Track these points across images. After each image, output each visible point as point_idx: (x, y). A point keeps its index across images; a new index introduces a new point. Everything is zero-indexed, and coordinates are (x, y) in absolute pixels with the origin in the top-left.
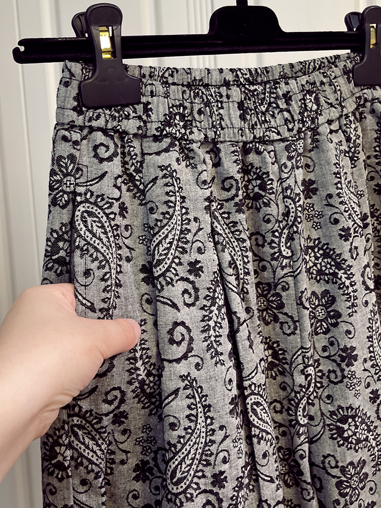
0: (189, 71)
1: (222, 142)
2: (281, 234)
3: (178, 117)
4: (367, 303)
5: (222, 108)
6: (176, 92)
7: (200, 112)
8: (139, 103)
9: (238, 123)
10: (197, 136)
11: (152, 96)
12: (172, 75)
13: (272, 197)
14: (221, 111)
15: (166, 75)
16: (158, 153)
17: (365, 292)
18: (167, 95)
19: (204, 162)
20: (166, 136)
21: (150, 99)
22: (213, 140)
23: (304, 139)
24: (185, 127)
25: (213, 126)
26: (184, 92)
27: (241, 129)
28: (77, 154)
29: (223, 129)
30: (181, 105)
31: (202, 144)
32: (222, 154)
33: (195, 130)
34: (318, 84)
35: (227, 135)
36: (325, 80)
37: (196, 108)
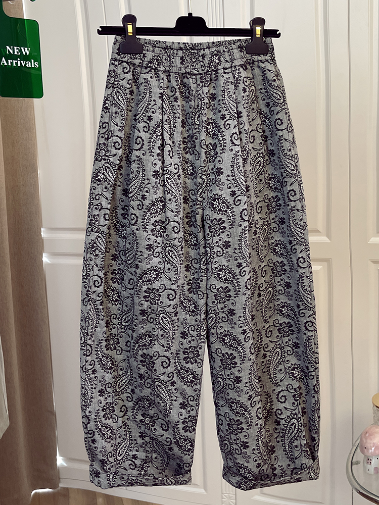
0: (165, 43)
1: (172, 72)
2: (196, 114)
3: (155, 61)
4: (232, 150)
5: (174, 58)
6: (157, 50)
7: (165, 60)
8: (142, 53)
9: (179, 65)
10: (162, 68)
11: (147, 51)
12: (157, 44)
13: (193, 97)
14: (173, 60)
15: (155, 43)
16: (145, 73)
17: (231, 145)
18: (153, 51)
19: (163, 79)
20: (149, 67)
21: (146, 52)
22: (168, 71)
23: (211, 75)
24: (158, 65)
25: (169, 66)
26: (161, 51)
27: (180, 68)
28: (116, 70)
29: (172, 67)
30: (158, 56)
31: (164, 72)
32: (171, 77)
33: (162, 66)
34: (222, 51)
35: (174, 69)
36: (226, 50)
37: (164, 58)
